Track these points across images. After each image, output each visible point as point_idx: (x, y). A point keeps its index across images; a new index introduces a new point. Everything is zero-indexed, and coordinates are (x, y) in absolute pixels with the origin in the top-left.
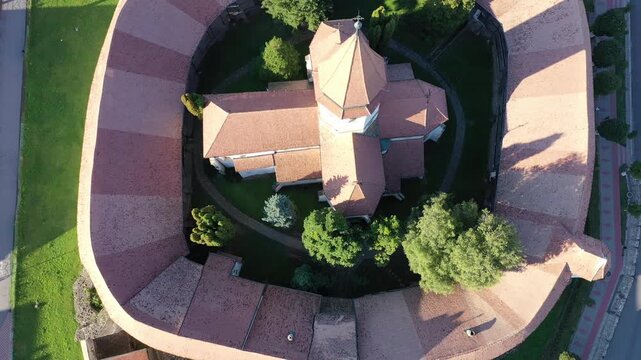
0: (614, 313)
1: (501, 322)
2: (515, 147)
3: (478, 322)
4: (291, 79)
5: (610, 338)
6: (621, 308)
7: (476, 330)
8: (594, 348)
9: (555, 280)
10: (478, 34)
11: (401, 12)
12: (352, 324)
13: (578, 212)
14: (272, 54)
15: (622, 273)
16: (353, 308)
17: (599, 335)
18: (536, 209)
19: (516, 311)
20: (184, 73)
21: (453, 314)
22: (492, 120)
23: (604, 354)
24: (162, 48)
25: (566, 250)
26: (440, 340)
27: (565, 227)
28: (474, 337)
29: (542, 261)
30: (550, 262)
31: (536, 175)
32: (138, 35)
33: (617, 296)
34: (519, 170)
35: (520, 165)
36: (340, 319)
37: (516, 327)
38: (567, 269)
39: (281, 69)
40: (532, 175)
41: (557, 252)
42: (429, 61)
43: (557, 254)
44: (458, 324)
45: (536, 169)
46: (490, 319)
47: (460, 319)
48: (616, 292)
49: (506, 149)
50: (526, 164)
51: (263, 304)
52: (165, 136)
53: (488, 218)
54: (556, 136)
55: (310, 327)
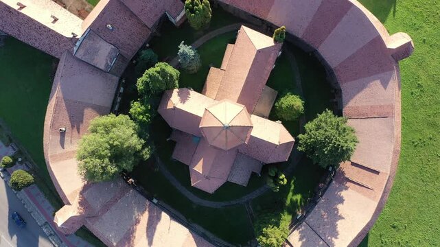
0: (45, 225)
1: (60, 150)
2: (159, 219)
3: (67, 138)
4: (274, 107)
5: (32, 214)
6: (45, 230)
7: (63, 134)
8: (32, 203)
9: (65, 193)
10: (249, 243)
11: (288, 202)
12: (102, 67)
13: (97, 228)
14: (294, 101)
15: (63, 243)
16: (115, 74)
17: (37, 209)
18: (113, 208)
19: (62, 162)
20: (309, 40)
21: (81, 127)
22: (189, 220)
23: (25, 206)
24: (330, 32)
25: (78, 208)
26: (68, 111)
27: (94, 217)
28: (58, 131)
29: (81, 193)
30: (78, 196)
31: (134, 220)
32: (345, 19)
33: (53, 233)
34: (143, 212)
35: (146, 214)
36: (109, 62)
37: (51, 157)
38: (69, 204)
39: (282, 103)
40: (135, 217)
41: (81, 204)
42: (247, 203)
43: (79, 203)
44: (73, 126)
45: (138, 222)
46: (65, 146)
47: (75, 129)
48: (55, 233)
49: (161, 213)
50: (144, 218)
51: (140, 22)
52: (272, 10)
53: (112, 169)
54: (150, 243)
55: (112, 42)
